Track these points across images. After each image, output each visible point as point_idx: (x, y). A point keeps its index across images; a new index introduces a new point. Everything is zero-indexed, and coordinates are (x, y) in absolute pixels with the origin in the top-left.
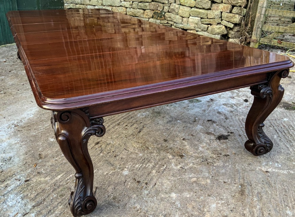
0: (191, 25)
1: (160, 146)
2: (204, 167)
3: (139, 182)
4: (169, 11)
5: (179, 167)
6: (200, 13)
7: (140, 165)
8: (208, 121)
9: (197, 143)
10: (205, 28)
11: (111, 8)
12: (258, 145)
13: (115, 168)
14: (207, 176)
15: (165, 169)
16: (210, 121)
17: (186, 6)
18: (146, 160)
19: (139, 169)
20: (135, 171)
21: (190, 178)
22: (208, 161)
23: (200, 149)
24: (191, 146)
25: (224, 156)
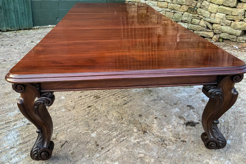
0: (217, 20)
1: (133, 119)
2: (157, 147)
3: (97, 145)
4: (201, 7)
5: (136, 141)
6: (225, 10)
7: (107, 131)
8: (188, 106)
9: (165, 123)
10: (228, 23)
11: (157, 3)
12: (210, 139)
13: (89, 129)
14: (154, 155)
15: (124, 140)
16: (190, 106)
17: (215, 3)
18: (114, 128)
19: (105, 135)
20: (101, 135)
21: (139, 153)
22: (164, 142)
23: (164, 129)
24: (158, 125)
25: (181, 141)
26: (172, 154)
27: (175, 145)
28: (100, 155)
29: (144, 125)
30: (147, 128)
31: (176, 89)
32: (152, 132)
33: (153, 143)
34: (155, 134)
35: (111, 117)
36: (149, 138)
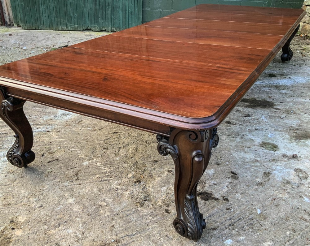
1: (142, 162)
2: (129, 203)
3: (77, 174)
5: (116, 186)
7: (102, 165)
8: (231, 172)
12: (178, 219)
13: (90, 156)
14: (115, 210)
15: (106, 180)
16: (234, 174)
18: (111, 164)
19: (95, 167)
20: (91, 166)
21: (104, 200)
22: (144, 202)
23: (163, 188)
24: (163, 180)
25: (165, 210)
26: (135, 218)
27: (151, 211)
28: (68, 185)
29: (147, 174)
30: (147, 179)
31: (246, 145)
32: (147, 185)
33: (131, 197)
34: (147, 189)
35: (123, 151)
36: (134, 189)
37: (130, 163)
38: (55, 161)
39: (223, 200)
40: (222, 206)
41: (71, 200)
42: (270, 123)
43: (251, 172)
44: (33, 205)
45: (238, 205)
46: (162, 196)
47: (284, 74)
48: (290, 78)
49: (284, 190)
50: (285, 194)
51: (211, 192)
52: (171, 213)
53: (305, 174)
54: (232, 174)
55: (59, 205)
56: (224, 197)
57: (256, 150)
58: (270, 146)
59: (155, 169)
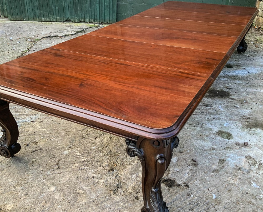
1: (116, 151)
2: (104, 190)
3: (58, 163)
5: (92, 175)
7: (80, 154)
8: (192, 160)
13: (69, 145)
14: (91, 197)
15: (84, 169)
18: (88, 153)
19: (74, 156)
20: (70, 156)
21: (82, 188)
22: (116, 189)
23: (133, 176)
24: (133, 168)
25: (135, 196)
26: (109, 205)
27: (123, 197)
28: (51, 173)
29: (119, 162)
30: (119, 167)
31: (205, 134)
32: (119, 173)
33: (105, 185)
34: (119, 176)
35: (99, 141)
36: (108, 177)
37: (105, 152)
38: (38, 151)
39: (184, 186)
40: (183, 192)
41: (53, 189)
42: (226, 112)
43: (209, 160)
44: (20, 193)
45: (197, 191)
46: (132, 183)
47: (239, 65)
48: (244, 68)
49: (236, 176)
50: (236, 180)
51: (175, 179)
52: (140, 200)
53: (254, 160)
54: (193, 162)
55: (43, 193)
56: (185, 183)
57: (213, 139)
58: (225, 134)
59: (127, 157)
